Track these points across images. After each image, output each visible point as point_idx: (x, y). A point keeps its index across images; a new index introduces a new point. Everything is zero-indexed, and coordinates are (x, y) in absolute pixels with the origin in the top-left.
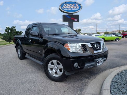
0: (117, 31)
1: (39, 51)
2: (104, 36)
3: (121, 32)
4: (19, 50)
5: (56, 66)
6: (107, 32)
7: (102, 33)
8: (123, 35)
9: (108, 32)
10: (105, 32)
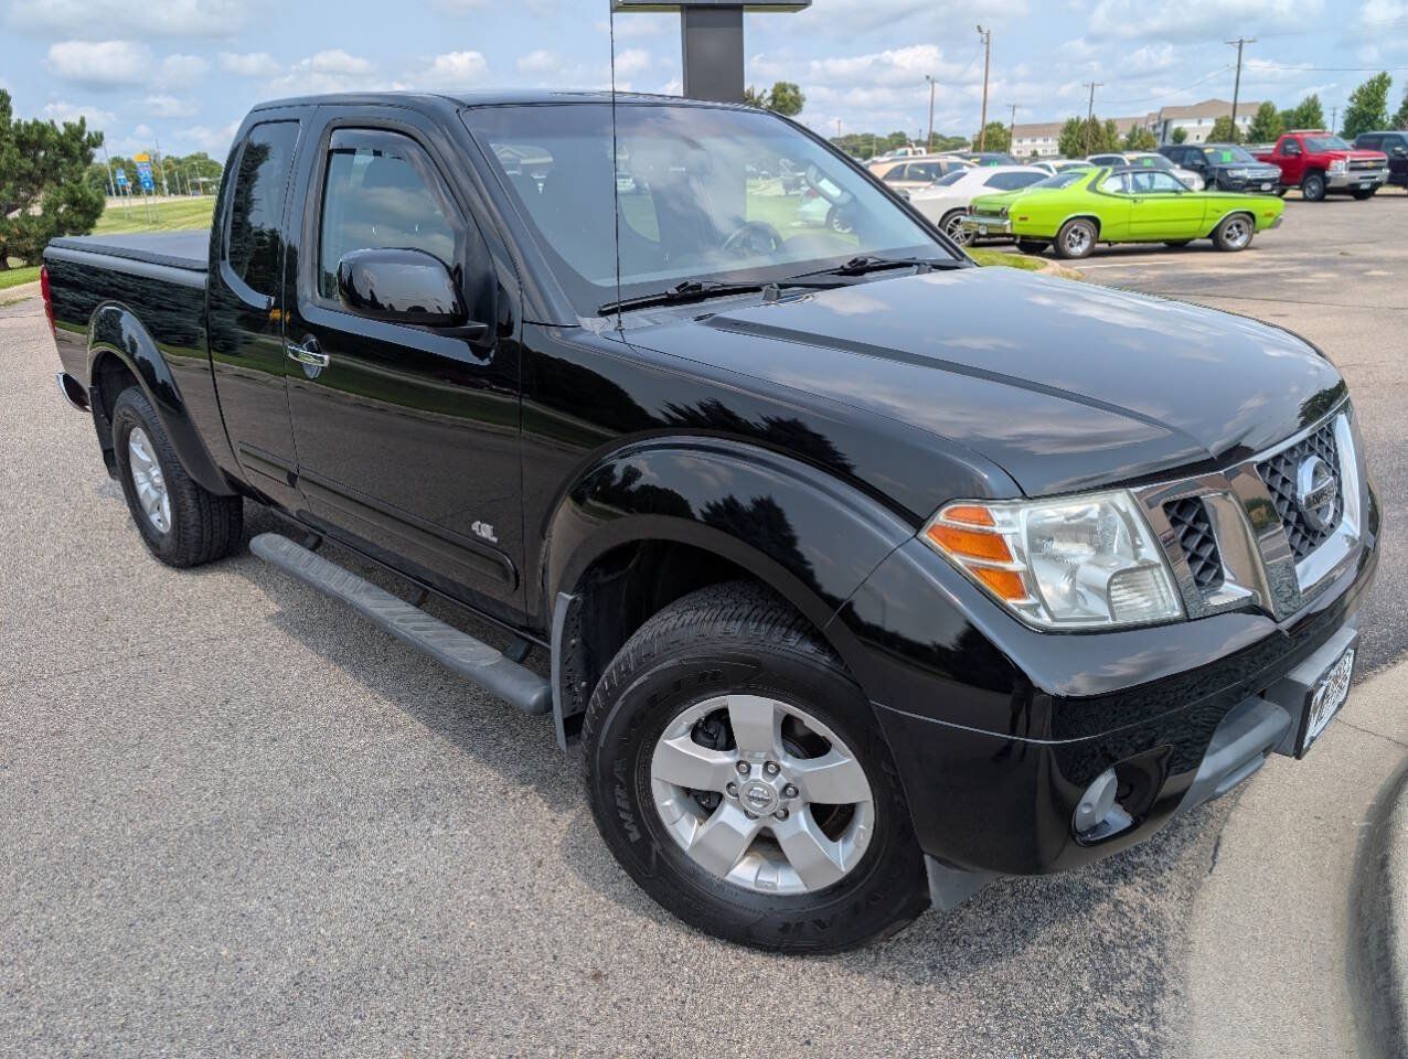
0: (1197, 112)
1: (485, 531)
2: (1092, 187)
3: (1244, 125)
4: (141, 449)
5: (771, 768)
6: (1094, 123)
7: (1034, 131)
8: (1276, 172)
9: (1102, 118)
10: (1064, 117)
